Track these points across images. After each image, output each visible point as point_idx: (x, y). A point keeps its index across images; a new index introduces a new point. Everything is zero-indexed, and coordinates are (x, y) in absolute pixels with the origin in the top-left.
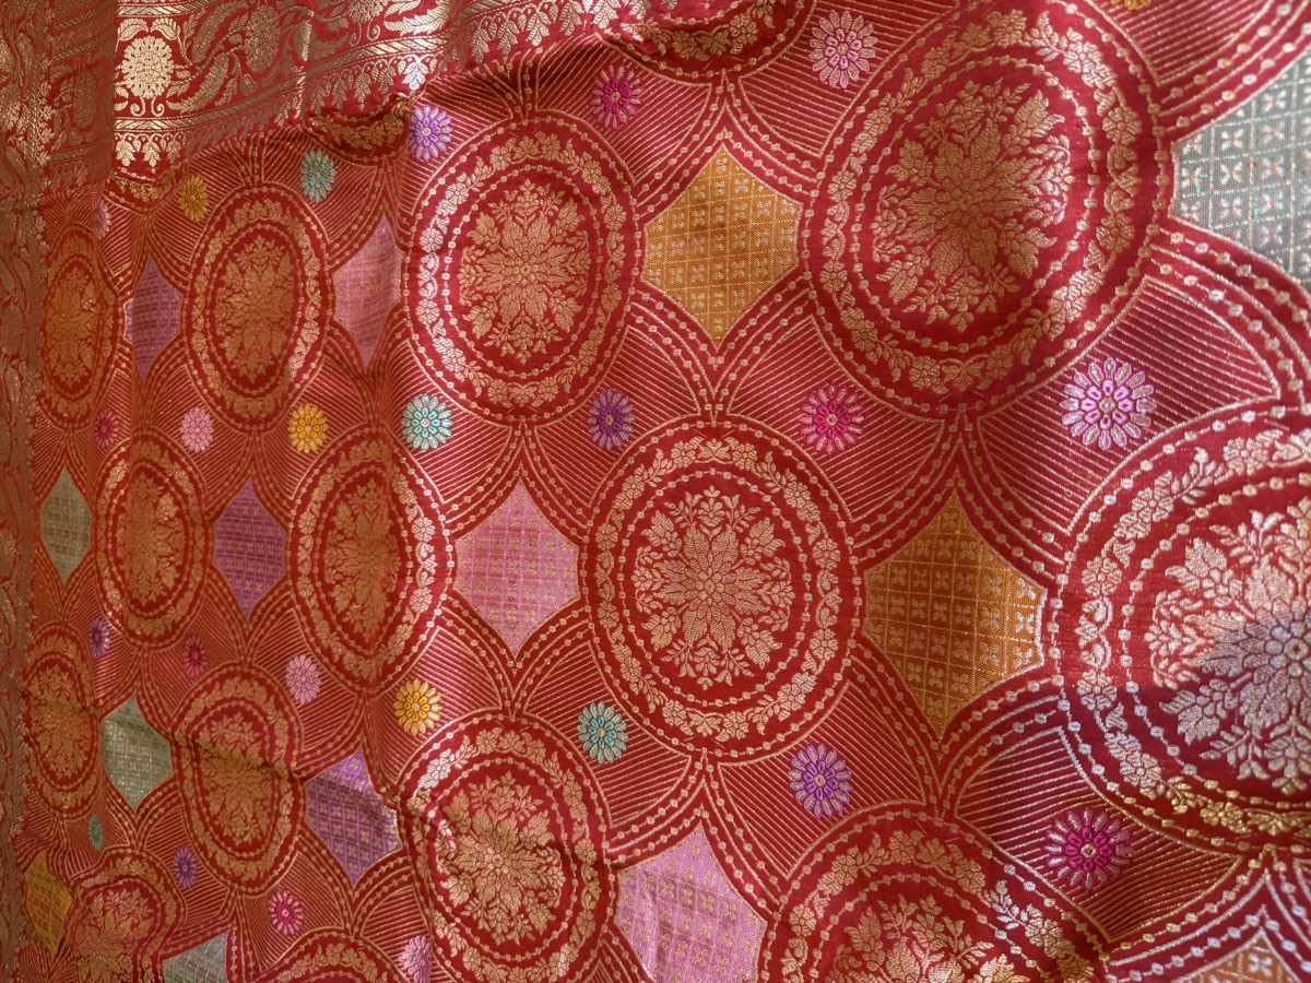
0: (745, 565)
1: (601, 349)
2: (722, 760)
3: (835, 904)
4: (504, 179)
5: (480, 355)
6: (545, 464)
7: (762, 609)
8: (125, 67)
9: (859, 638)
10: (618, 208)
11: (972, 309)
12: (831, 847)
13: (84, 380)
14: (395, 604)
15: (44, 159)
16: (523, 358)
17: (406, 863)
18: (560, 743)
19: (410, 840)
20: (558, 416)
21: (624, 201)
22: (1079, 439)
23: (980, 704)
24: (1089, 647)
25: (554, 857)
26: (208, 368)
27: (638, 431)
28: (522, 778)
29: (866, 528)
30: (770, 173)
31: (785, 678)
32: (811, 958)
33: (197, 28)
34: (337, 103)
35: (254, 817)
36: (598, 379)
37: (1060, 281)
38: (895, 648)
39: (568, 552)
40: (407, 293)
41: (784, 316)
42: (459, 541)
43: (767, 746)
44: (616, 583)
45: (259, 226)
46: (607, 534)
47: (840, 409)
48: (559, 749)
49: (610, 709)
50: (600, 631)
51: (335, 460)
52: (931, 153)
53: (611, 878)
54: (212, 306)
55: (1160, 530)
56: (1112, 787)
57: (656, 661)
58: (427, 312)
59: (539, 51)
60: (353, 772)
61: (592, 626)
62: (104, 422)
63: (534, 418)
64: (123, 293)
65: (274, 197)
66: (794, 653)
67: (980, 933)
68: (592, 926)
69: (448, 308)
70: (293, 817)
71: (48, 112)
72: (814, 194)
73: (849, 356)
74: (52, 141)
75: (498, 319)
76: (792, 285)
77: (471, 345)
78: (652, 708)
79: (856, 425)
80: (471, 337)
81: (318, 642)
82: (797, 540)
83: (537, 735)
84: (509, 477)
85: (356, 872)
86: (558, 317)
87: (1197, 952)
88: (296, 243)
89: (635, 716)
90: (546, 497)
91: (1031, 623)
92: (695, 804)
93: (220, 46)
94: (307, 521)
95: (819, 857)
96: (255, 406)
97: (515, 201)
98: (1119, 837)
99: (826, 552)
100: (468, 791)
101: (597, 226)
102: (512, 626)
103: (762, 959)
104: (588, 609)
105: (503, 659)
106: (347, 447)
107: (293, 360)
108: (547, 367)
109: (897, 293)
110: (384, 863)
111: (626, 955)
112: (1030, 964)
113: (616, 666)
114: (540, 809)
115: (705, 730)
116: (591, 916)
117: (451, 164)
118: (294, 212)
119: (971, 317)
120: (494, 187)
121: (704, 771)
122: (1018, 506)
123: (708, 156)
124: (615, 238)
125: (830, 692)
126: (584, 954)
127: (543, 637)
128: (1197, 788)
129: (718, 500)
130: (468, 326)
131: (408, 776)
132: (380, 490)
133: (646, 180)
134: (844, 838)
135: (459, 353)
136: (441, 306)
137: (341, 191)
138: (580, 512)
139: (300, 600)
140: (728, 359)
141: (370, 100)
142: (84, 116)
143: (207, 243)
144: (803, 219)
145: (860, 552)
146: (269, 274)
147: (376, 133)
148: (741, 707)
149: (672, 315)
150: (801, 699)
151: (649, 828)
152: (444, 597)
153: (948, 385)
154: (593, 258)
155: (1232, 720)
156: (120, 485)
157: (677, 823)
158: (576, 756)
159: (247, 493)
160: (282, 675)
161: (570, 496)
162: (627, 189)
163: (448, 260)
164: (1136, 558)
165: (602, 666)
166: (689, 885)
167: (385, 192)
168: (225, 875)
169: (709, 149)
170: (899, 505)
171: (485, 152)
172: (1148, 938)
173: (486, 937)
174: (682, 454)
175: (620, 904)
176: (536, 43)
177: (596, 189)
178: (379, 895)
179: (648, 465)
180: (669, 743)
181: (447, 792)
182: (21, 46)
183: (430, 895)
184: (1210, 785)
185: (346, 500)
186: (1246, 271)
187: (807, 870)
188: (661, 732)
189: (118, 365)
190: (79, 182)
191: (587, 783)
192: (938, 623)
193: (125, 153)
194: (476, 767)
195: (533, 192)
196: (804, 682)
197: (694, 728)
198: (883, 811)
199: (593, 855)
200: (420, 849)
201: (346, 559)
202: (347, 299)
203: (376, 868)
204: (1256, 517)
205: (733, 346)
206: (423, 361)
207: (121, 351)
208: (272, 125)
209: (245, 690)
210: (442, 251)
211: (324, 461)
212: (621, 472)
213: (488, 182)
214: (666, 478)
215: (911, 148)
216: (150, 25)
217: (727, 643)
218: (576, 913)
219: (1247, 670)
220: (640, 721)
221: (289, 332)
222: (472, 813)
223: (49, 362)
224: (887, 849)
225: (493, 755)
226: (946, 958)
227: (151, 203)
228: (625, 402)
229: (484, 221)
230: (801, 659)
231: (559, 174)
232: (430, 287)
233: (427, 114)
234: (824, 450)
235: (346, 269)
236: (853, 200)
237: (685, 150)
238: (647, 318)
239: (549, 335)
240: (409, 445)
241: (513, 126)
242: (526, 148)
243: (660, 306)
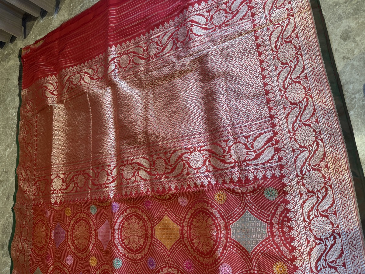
1: (149, 249)
4: (129, 215)
5: (126, 249)
6: (140, 271)
8: (53, 184)
10: (150, 223)
11: (206, 250)
13: (43, 247)
15: (33, 197)
16: (135, 249)
20: (142, 261)
21: (150, 222)
26: (72, 247)
27: (157, 265)
33: (67, 176)
34: (97, 198)
36: (149, 255)
37: (216, 250)
40: (112, 237)
41: (179, 246)
45: (82, 218)
47: (190, 264)
52: (197, 222)
54: (72, 234)
58: (116, 241)
59: (134, 196)
62: (48, 257)
63: (137, 262)
64: (52, 229)
65: (85, 213)
69: (120, 240)
71: (34, 187)
72: (181, 225)
73: (190, 254)
74: (35, 193)
75: (129, 242)
76: (180, 241)
77: (125, 247)
79: (193, 267)
80: (125, 245)
86: (141, 242)
88: (90, 223)
93: (72, 180)
96: (82, 255)
97: (131, 220)
101: (146, 226)
106: (102, 265)
107: (90, 247)
108: (139, 252)
109: (196, 245)
117: (119, 213)
118: (89, 216)
119: (206, 252)
120: (127, 217)
123: (164, 216)
124: (150, 229)
130: (124, 243)
133: (154, 219)
135: (123, 248)
136: (119, 240)
137: (98, 213)
140: (171, 253)
141: (103, 199)
142: (42, 189)
143: (71, 221)
144: (180, 229)
146: (84, 228)
147: (105, 204)
149: (160, 244)
153: (205, 262)
154: (146, 232)
156: (52, 271)
162: (151, 220)
163: (120, 230)
167: (107, 215)
169: (164, 215)
171: (125, 210)
174: (165, 271)
176: (133, 194)
177: (146, 219)
182: (28, 173)
186: (241, 248)
189: (51, 244)
190: (41, 203)
193: (53, 201)
195: (134, 218)
202: (100, 234)
205: (171, 250)
206: (116, 251)
207: (52, 241)
208: (84, 200)
210: (118, 229)
211: (97, 268)
213: (126, 216)
215: (195, 220)
216: (58, 175)
221: (89, 241)
223: (34, 241)
227: (58, 211)
228: (154, 260)
229: (126, 223)
231: (139, 216)
232: (117, 236)
233: (115, 204)
234: (188, 271)
235: (100, 229)
236: (187, 226)
237: (160, 214)
238: (156, 244)
239: (139, 245)
240: (114, 268)
241: (130, 206)
242: (133, 210)
243: (158, 242)
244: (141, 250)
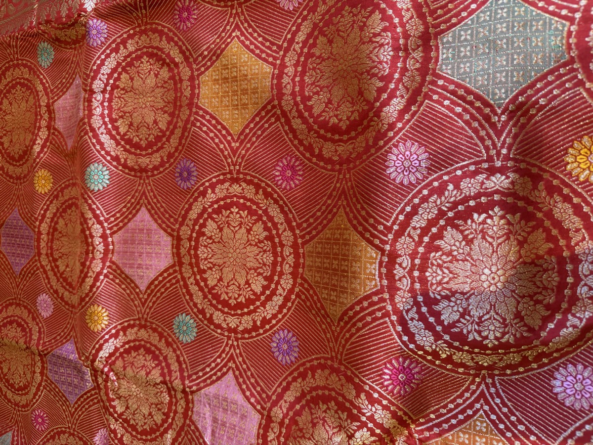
0: (250, 244)
1: (181, 139)
2: (241, 339)
3: (292, 406)
4: (134, 56)
5: (123, 143)
6: (155, 197)
7: (259, 265)
9: (303, 278)
10: (187, 69)
11: (348, 118)
12: (290, 379)
14: (84, 268)
16: (143, 143)
17: (96, 393)
18: (165, 334)
19: (97, 382)
20: (161, 173)
21: (190, 65)
22: (394, 180)
23: (352, 308)
24: (400, 280)
25: (163, 388)
27: (199, 178)
28: (148, 351)
29: (305, 225)
30: (258, 51)
31: (269, 298)
32: (281, 432)
34: (53, 17)
35: (24, 374)
36: (180, 153)
37: (386, 103)
38: (317, 282)
39: (166, 240)
40: (86, 112)
41: (266, 122)
42: (115, 236)
43: (261, 331)
44: (190, 254)
45: (18, 80)
46: (185, 231)
47: (293, 168)
48: (165, 337)
49: (188, 317)
50: (183, 278)
51: (57, 197)
52: (330, 42)
53: (190, 397)
55: (432, 223)
56: (412, 346)
57: (210, 292)
58: (96, 122)
60: (69, 351)
61: (179, 277)
63: (150, 174)
65: (25, 66)
66: (273, 286)
67: (354, 418)
68: (182, 420)
69: (107, 119)
70: (42, 373)
72: (278, 62)
73: (296, 142)
75: (131, 124)
76: (269, 107)
77: (118, 137)
78: (208, 315)
79: (300, 175)
80: (119, 134)
81: (51, 287)
82: (274, 232)
83: (155, 330)
84: (138, 203)
85: (72, 399)
86: (160, 123)
87: (454, 421)
88: (36, 88)
89: (200, 319)
90: (156, 213)
91: (374, 268)
92: (229, 361)
94: (44, 227)
95: (284, 384)
96: (18, 171)
97: (139, 66)
98: (417, 370)
99: (287, 237)
100: (123, 358)
101: (177, 78)
102: (142, 277)
103: (258, 434)
104: (177, 268)
105: (137, 294)
106: (62, 190)
107: (35, 147)
108: (155, 148)
109: (316, 111)
110: (85, 394)
111: (197, 434)
112: (378, 431)
113: (191, 295)
114: (157, 365)
115: (233, 325)
116: (181, 416)
117: (107, 48)
118: (35, 73)
119: (348, 122)
120: (129, 59)
121: (232, 345)
122: (367, 213)
123: (229, 43)
124: (186, 83)
125: (289, 304)
126: (179, 434)
127: (156, 282)
128: (450, 346)
129: (237, 213)
130: (116, 128)
131: (94, 352)
132: (77, 211)
133: (200, 55)
134: (296, 374)
135: (112, 142)
136: (103, 119)
137: (57, 63)
138: (172, 220)
139: (42, 267)
140: (241, 143)
141: (68, 16)
144: (273, 74)
145: (302, 237)
146: (24, 104)
147: (72, 33)
148: (249, 313)
149: (214, 122)
150: (277, 308)
151: (207, 373)
152: (108, 264)
153: (339, 156)
154: (176, 94)
155: (465, 313)
157: (220, 370)
158: (173, 340)
159: (16, 213)
160: (35, 303)
161: (167, 213)
162: (191, 60)
163: (107, 96)
164: (421, 237)
165: (184, 296)
166: (225, 399)
167: (78, 63)
168: (11, 403)
169: (229, 40)
170: (319, 214)
171: (124, 42)
172: (432, 416)
173: (134, 428)
174: (221, 191)
175: (195, 409)
177: (177, 60)
178: (84, 409)
179: (204, 196)
180: (216, 332)
181: (113, 358)
183: (107, 409)
184: (457, 344)
185: (62, 217)
186: (471, 98)
187: (279, 390)
188: (212, 327)
191: (178, 352)
192: (335, 270)
194: (127, 346)
195: (147, 62)
196: (278, 300)
197: (228, 324)
198: (312, 360)
199: (182, 387)
200: (101, 386)
201: (62, 245)
202: (61, 117)
203: (82, 397)
204: (476, 216)
205: (243, 137)
206: (94, 146)
208: (22, 29)
209: (18, 311)
210: (104, 91)
211: (52, 198)
212: (191, 200)
213: (126, 57)
214: (213, 203)
215: (322, 40)
217: (243, 282)
218: (175, 415)
219: (472, 289)
220: (202, 322)
221: (33, 134)
222: (125, 368)
224: (314, 379)
225: (134, 341)
226: (340, 430)
228: (192, 165)
229: (124, 76)
230: (276, 289)
231: (160, 53)
232: (98, 109)
233: (95, 23)
234: (285, 188)
235: (60, 101)
236: (296, 65)
237: (218, 40)
238: (202, 123)
239: (156, 132)
240: (89, 188)
241: (138, 29)
242: (144, 40)
243: (208, 117)
244: (159, 144)
